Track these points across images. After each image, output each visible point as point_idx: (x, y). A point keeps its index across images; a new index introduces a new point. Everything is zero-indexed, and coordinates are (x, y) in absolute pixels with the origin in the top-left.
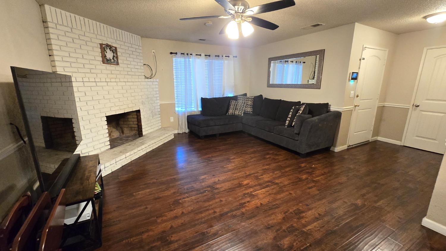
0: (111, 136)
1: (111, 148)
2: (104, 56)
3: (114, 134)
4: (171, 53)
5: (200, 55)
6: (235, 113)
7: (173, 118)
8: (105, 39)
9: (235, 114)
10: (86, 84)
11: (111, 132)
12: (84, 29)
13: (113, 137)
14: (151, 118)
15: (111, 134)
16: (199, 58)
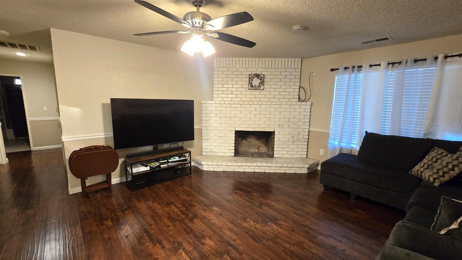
0: (259, 150)
1: (235, 156)
2: (251, 84)
3: (262, 149)
4: (332, 70)
5: (379, 65)
6: (423, 174)
7: (323, 150)
8: (255, 70)
9: (422, 176)
10: (232, 106)
11: (260, 146)
12: (237, 67)
13: (260, 151)
14: (291, 143)
15: (259, 148)
16: (377, 70)
